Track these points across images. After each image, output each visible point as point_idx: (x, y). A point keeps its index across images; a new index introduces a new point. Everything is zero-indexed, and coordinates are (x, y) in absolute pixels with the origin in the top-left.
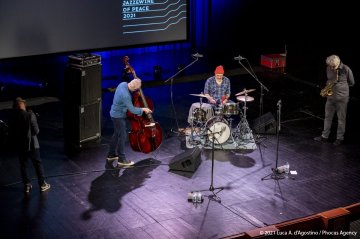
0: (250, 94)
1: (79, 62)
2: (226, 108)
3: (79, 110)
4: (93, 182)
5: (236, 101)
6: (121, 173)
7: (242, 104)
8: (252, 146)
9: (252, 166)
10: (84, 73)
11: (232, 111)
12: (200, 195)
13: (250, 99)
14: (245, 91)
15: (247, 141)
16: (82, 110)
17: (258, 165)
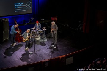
0: (45, 28)
1: (3, 20)
2: (39, 31)
3: (3, 32)
4: (6, 50)
5: (42, 30)
6: (13, 47)
7: (43, 30)
8: (46, 41)
9: (45, 45)
10: (4, 23)
11: (41, 32)
12: (32, 52)
13: (45, 29)
14: (44, 27)
15: (45, 39)
16: (4, 32)
17: (47, 45)
